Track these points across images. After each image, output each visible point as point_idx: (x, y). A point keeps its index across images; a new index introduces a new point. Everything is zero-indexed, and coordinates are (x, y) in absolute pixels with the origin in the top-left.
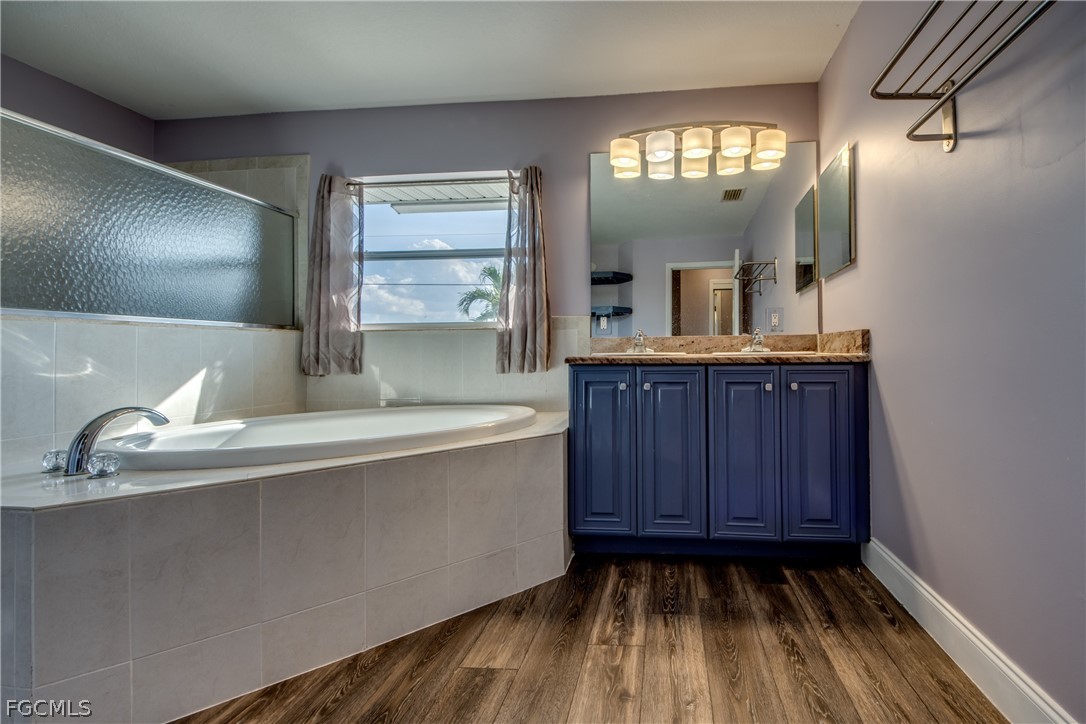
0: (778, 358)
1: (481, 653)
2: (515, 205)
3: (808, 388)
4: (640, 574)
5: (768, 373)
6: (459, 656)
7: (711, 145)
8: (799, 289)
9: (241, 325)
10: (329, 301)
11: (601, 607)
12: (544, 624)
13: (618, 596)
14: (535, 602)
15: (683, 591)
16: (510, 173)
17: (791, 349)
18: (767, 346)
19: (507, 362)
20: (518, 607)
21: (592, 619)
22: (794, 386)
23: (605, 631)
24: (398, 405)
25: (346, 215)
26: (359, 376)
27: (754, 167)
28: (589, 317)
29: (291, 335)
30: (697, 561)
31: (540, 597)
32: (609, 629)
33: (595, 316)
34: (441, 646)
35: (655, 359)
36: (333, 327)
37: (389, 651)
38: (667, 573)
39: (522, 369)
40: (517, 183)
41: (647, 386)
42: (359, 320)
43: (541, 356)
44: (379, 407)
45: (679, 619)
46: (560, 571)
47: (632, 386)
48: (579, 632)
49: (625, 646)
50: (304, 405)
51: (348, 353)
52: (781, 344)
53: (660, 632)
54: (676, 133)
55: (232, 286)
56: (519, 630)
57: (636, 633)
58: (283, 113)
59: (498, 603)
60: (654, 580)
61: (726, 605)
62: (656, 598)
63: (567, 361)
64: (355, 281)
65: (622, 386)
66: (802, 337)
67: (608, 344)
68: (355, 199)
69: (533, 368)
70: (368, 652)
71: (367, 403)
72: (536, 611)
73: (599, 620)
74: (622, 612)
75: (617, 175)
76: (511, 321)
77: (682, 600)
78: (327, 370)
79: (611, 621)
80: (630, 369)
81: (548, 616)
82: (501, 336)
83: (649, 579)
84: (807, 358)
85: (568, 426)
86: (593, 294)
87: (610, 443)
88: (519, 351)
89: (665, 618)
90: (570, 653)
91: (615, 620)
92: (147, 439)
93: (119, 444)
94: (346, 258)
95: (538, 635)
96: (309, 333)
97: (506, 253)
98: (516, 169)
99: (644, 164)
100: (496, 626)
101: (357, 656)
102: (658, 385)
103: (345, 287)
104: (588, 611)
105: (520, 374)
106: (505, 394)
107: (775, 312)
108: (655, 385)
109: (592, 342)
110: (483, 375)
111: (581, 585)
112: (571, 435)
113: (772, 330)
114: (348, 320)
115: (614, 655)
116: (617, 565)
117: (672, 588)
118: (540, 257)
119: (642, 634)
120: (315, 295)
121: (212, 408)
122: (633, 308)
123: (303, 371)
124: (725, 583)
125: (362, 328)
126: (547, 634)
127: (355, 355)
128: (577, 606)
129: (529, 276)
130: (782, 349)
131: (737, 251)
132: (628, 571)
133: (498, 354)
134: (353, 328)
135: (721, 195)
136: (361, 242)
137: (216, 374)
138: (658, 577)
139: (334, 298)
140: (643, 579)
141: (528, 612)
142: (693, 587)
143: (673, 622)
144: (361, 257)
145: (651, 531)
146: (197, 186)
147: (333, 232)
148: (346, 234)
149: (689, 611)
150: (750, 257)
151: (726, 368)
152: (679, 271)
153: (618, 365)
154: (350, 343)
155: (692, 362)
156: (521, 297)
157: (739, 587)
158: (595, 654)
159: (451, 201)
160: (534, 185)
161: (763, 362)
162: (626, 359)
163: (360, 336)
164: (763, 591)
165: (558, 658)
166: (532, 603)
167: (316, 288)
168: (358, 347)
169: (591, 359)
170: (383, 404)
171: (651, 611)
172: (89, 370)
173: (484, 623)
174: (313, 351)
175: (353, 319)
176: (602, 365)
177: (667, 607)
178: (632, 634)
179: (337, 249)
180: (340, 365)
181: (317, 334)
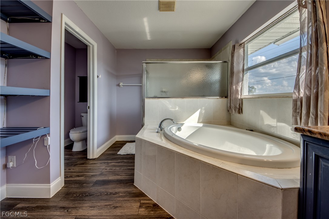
10: (233, 87)
19: (298, 118)
25: (239, 56)
26: (241, 115)
29: (224, 100)
36: (234, 96)
51: (238, 106)
64: (241, 80)
68: (242, 50)
76: (302, 91)
78: (232, 112)
82: (295, 101)
94: (238, 72)
103: (238, 83)
114: (238, 94)
121: (202, 119)
123: (228, 111)
125: (242, 97)
127: (240, 107)
134: (239, 97)
136: (243, 65)
137: (203, 111)
144: (243, 71)
148: (239, 64)
154: (238, 103)
163: (242, 99)
168: (241, 104)
172: (177, 109)
174: (229, 105)
175: (240, 94)
179: (235, 70)
180: (235, 110)
181: (231, 99)
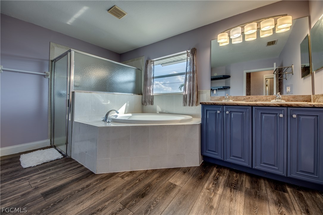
0: (286, 105)
1: (174, 179)
2: (189, 60)
3: (302, 117)
4: (224, 173)
5: (281, 110)
6: (168, 178)
7: (256, 28)
8: (302, 77)
9: (133, 94)
10: (147, 88)
11: (209, 179)
12: (191, 178)
13: (215, 177)
14: (190, 171)
15: (240, 183)
16: (187, 51)
17: (297, 101)
18: (284, 100)
19: (185, 103)
20: (185, 171)
21: (206, 182)
22: (294, 116)
23: (209, 186)
24: (161, 113)
25: (151, 68)
26: (153, 106)
27: (277, 32)
28: (210, 90)
29: (140, 96)
30: (247, 174)
31: (191, 170)
32: (211, 186)
33: (212, 90)
34: (165, 174)
35: (231, 104)
36: (148, 94)
37: (154, 171)
38: (235, 175)
39: (189, 105)
40: (189, 53)
41: (227, 112)
42: (153, 93)
43: (195, 102)
44: (156, 113)
45: (236, 191)
46: (198, 164)
47: (222, 112)
48: (201, 184)
49: (215, 193)
50: (143, 112)
52: (291, 99)
53: (228, 193)
54: (242, 27)
55: (131, 86)
56: (184, 177)
57: (220, 190)
58: (140, 48)
59: (180, 168)
60: (229, 176)
61: (257, 193)
62: (228, 182)
63: (201, 103)
64: (152, 84)
65: (218, 112)
66: (303, 96)
67: (216, 98)
68: (152, 64)
69: (193, 105)
70: (150, 170)
71: (154, 112)
72: (189, 174)
73: (208, 182)
74: (216, 182)
75: (220, 45)
76: (187, 92)
77: (239, 186)
78: (147, 104)
79: (212, 184)
80: (222, 106)
81: (192, 176)
82: (184, 96)
83: (227, 175)
84: (301, 105)
85: (201, 122)
86: (211, 83)
87: (214, 129)
88: (189, 100)
89: (231, 189)
90: (197, 189)
91: (213, 184)
92: (117, 116)
93: (112, 117)
94: (151, 79)
95: (189, 180)
96: (144, 95)
97: (186, 73)
98: (189, 50)
99: (231, 40)
100: (178, 174)
101: (147, 170)
102: (232, 112)
103: (150, 85)
104: (205, 179)
105: (189, 107)
106: (185, 112)
107: (288, 86)
108: (230, 112)
109: (211, 98)
110: (180, 107)
111: (204, 171)
112: (202, 125)
113: (287, 94)
114: (151, 93)
115: (211, 194)
116: (217, 168)
117: (235, 181)
118: (195, 73)
119: (222, 191)
120: (145, 87)
121: (127, 111)
122: (231, 86)
123: (143, 104)
124: (258, 185)
125: (153, 95)
126: (192, 181)
127: (152, 101)
128: (201, 176)
129: (192, 79)
130: (292, 101)
131: (275, 64)
132: (220, 171)
133: (183, 101)
134: (152, 95)
135: (266, 44)
136: (154, 74)
137: (128, 104)
138: (231, 176)
139: (148, 88)
140: (225, 175)
141: (187, 173)
142: (244, 183)
143: (234, 192)
144: (153, 78)
145: (228, 160)
146: (125, 66)
147: (148, 73)
148: (151, 73)
149: (241, 190)
150: (282, 65)
151: (261, 107)
152: (250, 73)
153: (217, 105)
154: (151, 98)
155: (246, 105)
156: (189, 85)
157: (264, 188)
158: (205, 192)
159: (174, 61)
160: (194, 53)
161: (279, 106)
162: (220, 103)
163: (153, 96)
164: (275, 193)
165: (194, 188)
166: (189, 171)
167: (145, 86)
168: (153, 99)
169: (208, 103)
170: (158, 112)
171: (226, 185)
172: (109, 103)
173: (175, 172)
174: (144, 100)
175: (152, 92)
176: (212, 105)
177: (233, 186)
178: (218, 190)
179: (149, 77)
180: (149, 103)
181: (145, 96)
